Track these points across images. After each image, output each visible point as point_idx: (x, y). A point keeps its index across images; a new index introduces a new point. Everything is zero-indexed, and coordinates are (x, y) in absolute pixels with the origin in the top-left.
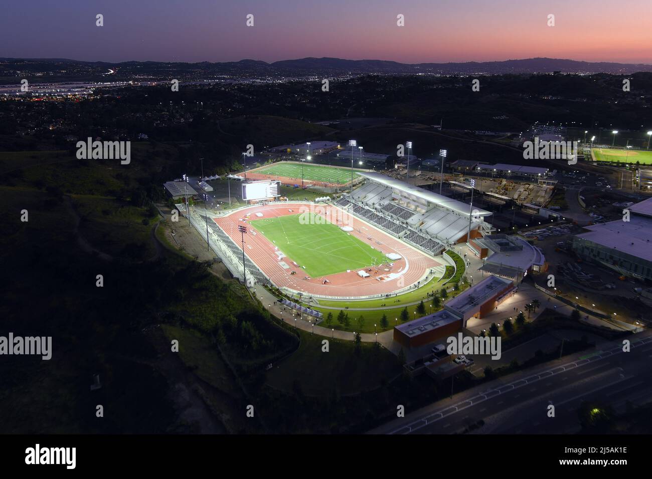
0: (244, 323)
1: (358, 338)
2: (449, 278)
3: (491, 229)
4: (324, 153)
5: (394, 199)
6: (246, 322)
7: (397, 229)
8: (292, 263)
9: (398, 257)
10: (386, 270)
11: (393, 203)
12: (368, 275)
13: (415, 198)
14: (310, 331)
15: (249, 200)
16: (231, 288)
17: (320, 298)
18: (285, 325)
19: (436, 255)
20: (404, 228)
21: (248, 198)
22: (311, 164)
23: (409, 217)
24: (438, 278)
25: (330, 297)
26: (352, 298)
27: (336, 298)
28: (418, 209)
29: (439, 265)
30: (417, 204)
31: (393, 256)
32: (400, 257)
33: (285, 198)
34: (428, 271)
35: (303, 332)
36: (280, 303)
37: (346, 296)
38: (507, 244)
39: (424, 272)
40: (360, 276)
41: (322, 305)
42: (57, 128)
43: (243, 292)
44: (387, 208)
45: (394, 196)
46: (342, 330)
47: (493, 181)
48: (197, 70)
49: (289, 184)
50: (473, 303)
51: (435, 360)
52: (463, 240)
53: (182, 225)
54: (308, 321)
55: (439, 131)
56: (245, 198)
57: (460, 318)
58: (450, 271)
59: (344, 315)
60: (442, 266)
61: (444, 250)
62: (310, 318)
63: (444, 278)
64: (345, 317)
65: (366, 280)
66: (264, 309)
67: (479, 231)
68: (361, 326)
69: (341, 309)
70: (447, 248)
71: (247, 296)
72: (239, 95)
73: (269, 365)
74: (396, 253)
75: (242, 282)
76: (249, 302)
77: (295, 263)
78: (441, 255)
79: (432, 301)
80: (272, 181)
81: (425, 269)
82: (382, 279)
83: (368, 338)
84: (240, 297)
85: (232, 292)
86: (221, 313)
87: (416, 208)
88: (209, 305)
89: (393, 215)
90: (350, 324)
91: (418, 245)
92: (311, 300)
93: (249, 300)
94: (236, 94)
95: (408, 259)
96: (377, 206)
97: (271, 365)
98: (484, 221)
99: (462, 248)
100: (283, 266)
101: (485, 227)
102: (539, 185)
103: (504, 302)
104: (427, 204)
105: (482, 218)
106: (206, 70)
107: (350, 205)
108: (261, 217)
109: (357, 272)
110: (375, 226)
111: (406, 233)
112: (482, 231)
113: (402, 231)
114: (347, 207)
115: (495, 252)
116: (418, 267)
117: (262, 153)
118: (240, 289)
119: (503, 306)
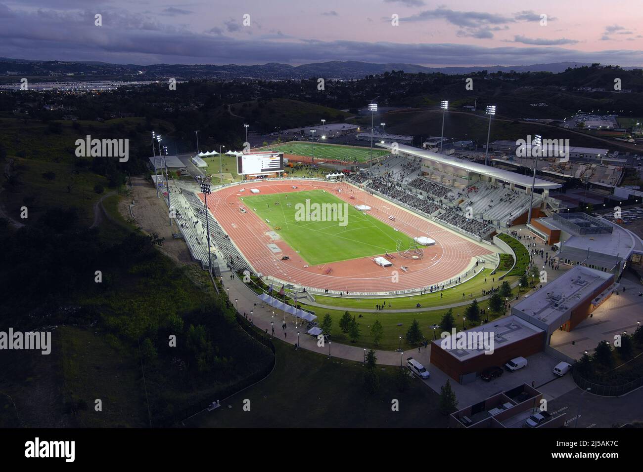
1: (371, 358)
2: (506, 270)
3: (560, 206)
4: (342, 135)
5: (424, 174)
6: (195, 326)
7: (429, 209)
9: (430, 241)
10: (415, 257)
11: (423, 177)
12: (389, 263)
13: (452, 169)
15: (246, 175)
16: (186, 273)
17: (318, 292)
19: (483, 240)
20: (437, 207)
21: (244, 173)
22: (325, 144)
24: (489, 270)
25: (333, 292)
26: (366, 294)
28: (456, 184)
29: (490, 253)
30: (455, 177)
31: (423, 240)
32: (434, 241)
34: (474, 260)
38: (587, 225)
39: (469, 261)
40: (378, 265)
41: (321, 304)
42: (59, 109)
43: (203, 279)
44: (415, 184)
45: (423, 169)
46: (346, 343)
47: (544, 161)
48: (223, 72)
50: (556, 305)
51: (508, 406)
52: (521, 221)
53: (149, 196)
55: (473, 112)
56: (241, 171)
57: (540, 331)
58: (506, 261)
59: (350, 320)
60: (493, 254)
61: (495, 233)
63: (499, 269)
64: (351, 321)
65: (386, 269)
67: (542, 210)
68: (377, 339)
69: (346, 309)
70: (499, 232)
71: (208, 286)
72: (259, 89)
74: (428, 236)
75: (206, 267)
76: (209, 295)
79: (489, 301)
80: (273, 152)
81: (470, 257)
83: (387, 359)
84: (198, 288)
85: (186, 280)
86: (163, 310)
87: (453, 183)
88: (146, 298)
89: (422, 191)
90: (360, 333)
91: (457, 227)
92: (304, 295)
93: (211, 293)
94: (256, 88)
95: (444, 245)
96: (402, 182)
97: (218, 403)
98: (549, 196)
99: (520, 230)
100: (271, 249)
101: (552, 205)
102: (603, 165)
103: (601, 306)
104: (468, 177)
105: (546, 192)
106: (232, 72)
107: (368, 182)
108: (257, 193)
109: (373, 259)
110: (399, 205)
111: (441, 213)
112: (546, 210)
113: (435, 211)
114: (364, 184)
115: (573, 236)
116: (460, 255)
117: (272, 134)
118: (200, 275)
119: (601, 312)
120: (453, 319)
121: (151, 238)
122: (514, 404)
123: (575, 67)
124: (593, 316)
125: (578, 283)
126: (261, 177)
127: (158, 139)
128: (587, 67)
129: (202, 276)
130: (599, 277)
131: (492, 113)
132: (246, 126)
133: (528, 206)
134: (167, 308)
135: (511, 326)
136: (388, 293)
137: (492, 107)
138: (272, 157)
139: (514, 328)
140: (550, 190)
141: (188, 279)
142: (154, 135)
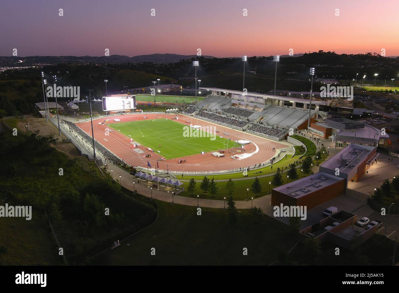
0: (88, 195)
2: (302, 154)
3: (327, 116)
4: (170, 91)
5: (234, 105)
6: (91, 195)
7: (241, 124)
8: (148, 149)
9: (246, 142)
10: (238, 151)
11: (233, 107)
12: (222, 155)
14: (170, 201)
15: (109, 111)
17: (177, 173)
18: (139, 196)
19: (280, 140)
20: (246, 123)
21: (107, 110)
22: (161, 95)
23: (249, 115)
24: (290, 156)
25: (188, 173)
26: (211, 173)
27: (194, 173)
28: (257, 109)
29: (287, 146)
30: (255, 104)
31: (241, 142)
32: (249, 142)
33: (140, 110)
34: (278, 151)
35: (161, 202)
36: (133, 176)
37: (204, 171)
39: (275, 151)
40: (215, 156)
43: (91, 167)
44: (228, 111)
45: (233, 102)
46: (208, 199)
48: (81, 60)
49: (143, 104)
50: (347, 165)
51: (337, 224)
52: (304, 126)
54: (166, 192)
55: (254, 75)
56: (105, 109)
57: (343, 179)
58: (299, 150)
60: (290, 147)
61: (288, 135)
62: (168, 188)
64: (210, 182)
65: (221, 158)
66: (114, 182)
67: (315, 119)
71: (95, 171)
73: (115, 242)
74: (244, 140)
76: (97, 177)
77: (150, 149)
78: (286, 140)
81: (275, 149)
82: (236, 157)
84: (88, 173)
85: (78, 167)
86: (62, 187)
88: (47, 180)
89: (234, 115)
91: (262, 133)
92: (167, 176)
95: (257, 144)
96: (219, 110)
97: (119, 242)
98: (319, 110)
99: (304, 132)
100: (137, 152)
101: (322, 115)
102: (341, 100)
103: (371, 167)
104: (264, 103)
105: (318, 107)
106: (87, 61)
107: (196, 112)
108: (119, 122)
109: (211, 153)
110: (220, 124)
111: (249, 127)
112: (318, 120)
113: (245, 125)
114: (194, 114)
115: (341, 130)
116: (268, 148)
117: (123, 91)
118: (88, 164)
119: (372, 170)
120: (281, 177)
121: (48, 139)
122: (340, 223)
123: (309, 53)
124: (368, 172)
125: (355, 154)
126: (119, 112)
127: (44, 82)
128: (316, 52)
129: (89, 165)
130: (366, 149)
131: (277, 60)
132: (106, 81)
133: (308, 116)
134: (65, 186)
135: (322, 178)
136: (227, 171)
137: (277, 56)
138: (128, 98)
139: (324, 179)
140: (320, 106)
141: (79, 167)
142: (43, 74)
